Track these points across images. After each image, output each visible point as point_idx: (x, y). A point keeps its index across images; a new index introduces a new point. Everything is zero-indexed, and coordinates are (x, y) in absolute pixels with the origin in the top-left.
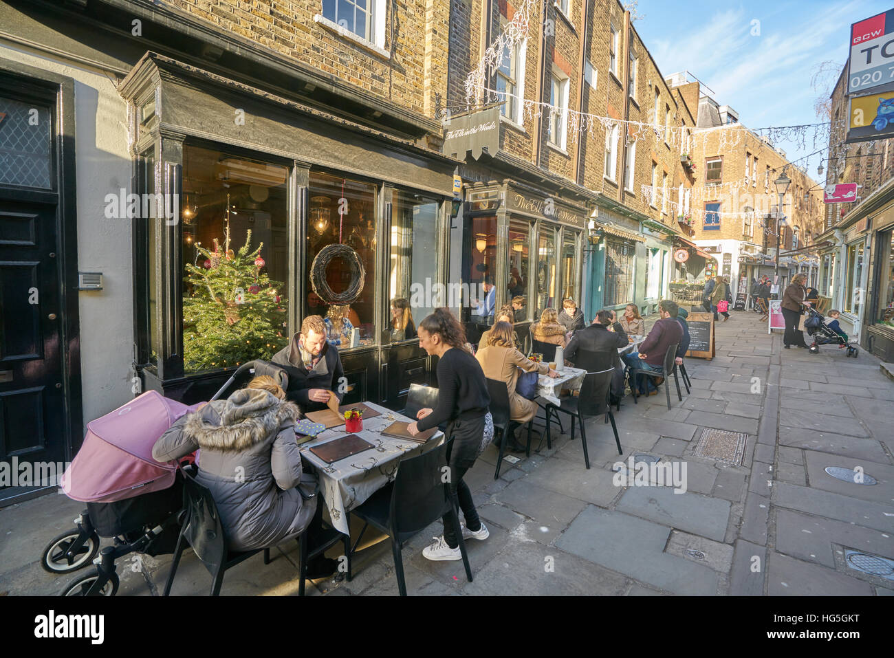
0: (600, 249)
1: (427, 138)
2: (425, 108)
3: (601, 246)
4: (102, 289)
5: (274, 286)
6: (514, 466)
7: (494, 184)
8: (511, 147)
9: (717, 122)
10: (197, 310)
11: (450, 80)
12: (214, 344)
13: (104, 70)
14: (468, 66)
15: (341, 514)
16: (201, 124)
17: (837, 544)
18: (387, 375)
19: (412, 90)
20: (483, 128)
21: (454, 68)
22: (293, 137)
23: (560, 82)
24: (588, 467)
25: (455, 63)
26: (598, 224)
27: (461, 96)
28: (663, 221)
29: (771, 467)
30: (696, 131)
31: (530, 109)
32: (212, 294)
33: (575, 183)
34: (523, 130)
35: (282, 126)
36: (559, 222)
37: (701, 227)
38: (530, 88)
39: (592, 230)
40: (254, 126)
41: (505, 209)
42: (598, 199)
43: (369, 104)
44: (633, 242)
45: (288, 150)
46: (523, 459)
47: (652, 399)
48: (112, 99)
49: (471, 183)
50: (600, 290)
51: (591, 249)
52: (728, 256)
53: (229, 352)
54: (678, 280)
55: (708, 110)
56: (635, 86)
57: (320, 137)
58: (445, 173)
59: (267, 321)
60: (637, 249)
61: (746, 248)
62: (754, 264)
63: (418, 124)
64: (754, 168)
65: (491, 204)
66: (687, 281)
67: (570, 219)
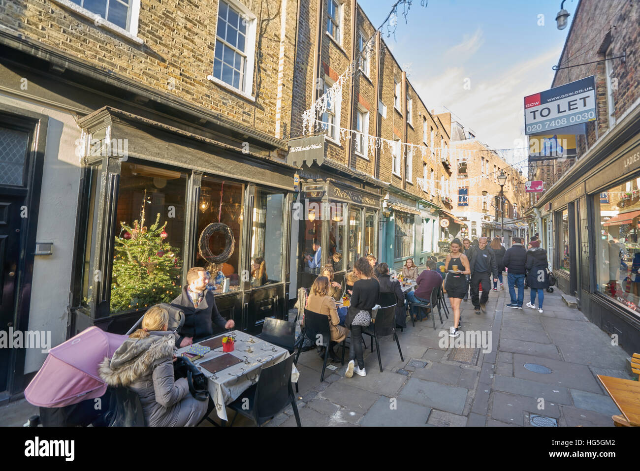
0: (391, 220)
1: (277, 151)
2: (276, 132)
3: (392, 218)
4: (51, 254)
5: (173, 251)
6: (334, 372)
7: (321, 181)
8: (332, 155)
9: (463, 138)
10: (119, 268)
11: (293, 114)
12: (130, 292)
13: (69, 110)
14: (305, 105)
15: (222, 407)
16: (135, 148)
17: (526, 411)
18: (248, 310)
19: (268, 120)
20: (314, 147)
21: (296, 107)
22: (192, 156)
23: (363, 114)
24: (382, 370)
25: (296, 103)
26: (389, 204)
27: (300, 124)
28: (432, 200)
29: (493, 366)
30: (450, 143)
31: (343, 134)
32: (129, 256)
33: (373, 177)
34: (340, 144)
35: (186, 149)
36: (363, 205)
37: (457, 204)
38: (344, 118)
39: (385, 208)
40: (168, 149)
41: (328, 197)
42: (389, 188)
43: (241, 131)
44: (413, 215)
45: (189, 164)
46: (339, 367)
47: (424, 323)
48: (72, 128)
49: (306, 179)
50: (391, 247)
51: (385, 221)
52: (474, 223)
53: (141, 297)
54: (443, 239)
55: (457, 130)
56: (411, 116)
57: (210, 155)
58: (289, 176)
59: (167, 275)
60: (415, 219)
61: (485, 218)
62: (491, 228)
63: (272, 143)
64: (487, 167)
65: (318, 193)
66: (449, 240)
67: (370, 202)
